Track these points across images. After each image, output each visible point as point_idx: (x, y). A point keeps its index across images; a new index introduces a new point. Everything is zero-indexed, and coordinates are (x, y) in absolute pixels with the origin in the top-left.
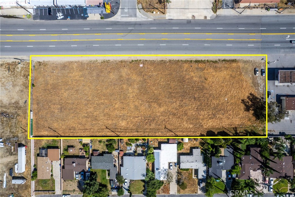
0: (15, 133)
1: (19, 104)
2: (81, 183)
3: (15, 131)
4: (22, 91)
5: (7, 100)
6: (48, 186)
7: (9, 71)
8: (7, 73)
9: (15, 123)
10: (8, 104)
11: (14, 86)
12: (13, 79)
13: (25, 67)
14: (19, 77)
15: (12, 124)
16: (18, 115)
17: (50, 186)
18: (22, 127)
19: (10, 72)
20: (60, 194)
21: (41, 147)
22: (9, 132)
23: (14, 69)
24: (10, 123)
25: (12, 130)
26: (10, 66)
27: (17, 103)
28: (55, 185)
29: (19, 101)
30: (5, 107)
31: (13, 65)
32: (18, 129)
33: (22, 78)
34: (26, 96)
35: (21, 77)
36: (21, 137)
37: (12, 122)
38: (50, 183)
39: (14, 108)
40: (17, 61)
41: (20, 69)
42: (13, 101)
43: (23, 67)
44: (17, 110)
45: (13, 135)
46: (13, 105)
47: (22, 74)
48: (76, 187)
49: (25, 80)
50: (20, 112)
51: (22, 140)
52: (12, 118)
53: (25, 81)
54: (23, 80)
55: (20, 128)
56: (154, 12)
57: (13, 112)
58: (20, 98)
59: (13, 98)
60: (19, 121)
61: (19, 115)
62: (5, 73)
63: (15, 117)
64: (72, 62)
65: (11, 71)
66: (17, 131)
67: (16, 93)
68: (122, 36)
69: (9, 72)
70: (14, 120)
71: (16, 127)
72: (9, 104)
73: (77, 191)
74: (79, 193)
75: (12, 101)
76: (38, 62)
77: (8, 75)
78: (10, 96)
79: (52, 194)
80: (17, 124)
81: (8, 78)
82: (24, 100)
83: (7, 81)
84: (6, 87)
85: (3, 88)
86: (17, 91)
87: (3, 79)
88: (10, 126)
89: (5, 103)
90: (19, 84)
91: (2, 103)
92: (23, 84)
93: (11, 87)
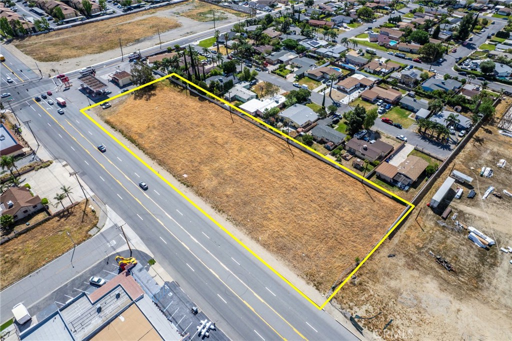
0: (439, 230)
1: (406, 262)
2: (373, 138)
3: (438, 233)
4: (388, 274)
5: (428, 283)
7: (391, 322)
9: (431, 241)
10: (428, 276)
11: (397, 292)
12: (392, 303)
13: (351, 302)
14: (376, 295)
15: (437, 244)
16: (418, 248)
18: (420, 229)
19: (389, 318)
22: (449, 237)
23: (376, 317)
24: (441, 248)
25: (444, 237)
26: (382, 327)
27: (409, 265)
29: (404, 265)
30: (437, 276)
31: (373, 325)
32: (431, 232)
33: (371, 291)
34: (385, 263)
35: (372, 293)
36: (431, 219)
37: (435, 247)
39: (420, 263)
41: (364, 308)
42: (416, 273)
43: (356, 305)
44: (417, 255)
45: (444, 230)
46: (420, 269)
47: (366, 296)
48: (383, 138)
49: (368, 283)
50: (412, 250)
51: (432, 217)
52: (432, 250)
54: (372, 287)
55: (425, 231)
57: (425, 259)
58: (399, 268)
59: (413, 276)
60: (422, 240)
61: (416, 246)
62: (402, 324)
63: (426, 249)
65: (386, 318)
66: (433, 230)
67: (401, 280)
69: (392, 320)
70: (430, 246)
71: (433, 236)
72: (426, 274)
74: (384, 133)
75: (418, 275)
76: (319, 290)
77: (398, 317)
78: (418, 284)
80: (427, 238)
81: (401, 312)
83: (408, 310)
84: (415, 302)
85: (424, 306)
86: (398, 281)
87: (414, 318)
88: (443, 243)
89: (435, 282)
90: (384, 287)
91: (441, 284)
92: (376, 281)
93: (404, 295)
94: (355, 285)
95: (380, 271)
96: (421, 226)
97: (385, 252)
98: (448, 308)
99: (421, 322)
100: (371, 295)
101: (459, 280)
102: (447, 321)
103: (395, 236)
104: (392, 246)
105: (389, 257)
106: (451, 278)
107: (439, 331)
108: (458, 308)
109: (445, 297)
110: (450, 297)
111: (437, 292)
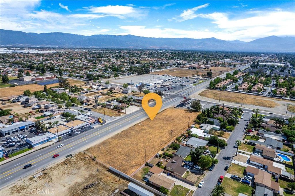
0: (112, 189)
1: (94, 174)
2: (194, 171)
3: (110, 188)
4: (88, 168)
5: (81, 179)
6: (182, 192)
7: (67, 165)
8: (66, 166)
9: (105, 184)
11: (79, 169)
16: (100, 179)
17: (184, 191)
18: (113, 182)
20: (196, 189)
21: (141, 179)
22: (106, 192)
23: (70, 162)
24: (99, 187)
25: (107, 190)
26: (66, 162)
27: (92, 175)
28: (185, 188)
30: (83, 183)
32: (111, 185)
34: (94, 168)
35: (80, 162)
36: (120, 187)
38: (180, 189)
40: (68, 158)
42: (87, 176)
44: (96, 178)
45: (112, 191)
47: (79, 160)
48: (196, 175)
50: (100, 177)
51: (122, 188)
52: (98, 184)
53: (85, 162)
55: (112, 183)
56: (121, 114)
58: (91, 172)
60: (106, 182)
63: (100, 182)
64: (106, 140)
65: (69, 164)
66: (112, 186)
68: (119, 124)
70: (101, 183)
71: (108, 186)
72: (85, 180)
73: (200, 177)
74: (203, 177)
77: (68, 167)
78: (81, 176)
79: (193, 194)
80: (106, 183)
81: (70, 168)
82: (95, 170)
83: (70, 170)
84: (73, 173)
85: (70, 175)
86: (84, 170)
87: (66, 171)
88: (102, 189)
89: (81, 182)
90: (82, 165)
91: (79, 183)
92: (85, 164)
93: (77, 171)
94: (85, 158)
95: (90, 165)
96: (115, 182)
97: (100, 168)
98: (67, 183)
99: (64, 173)
100: (79, 161)
101: (79, 190)
102: (62, 181)
103: (109, 172)
104: (103, 171)
105: (97, 169)
106: (81, 188)
107: (58, 177)
108: (66, 186)
109: (72, 183)
110: (72, 185)
111: (76, 181)
